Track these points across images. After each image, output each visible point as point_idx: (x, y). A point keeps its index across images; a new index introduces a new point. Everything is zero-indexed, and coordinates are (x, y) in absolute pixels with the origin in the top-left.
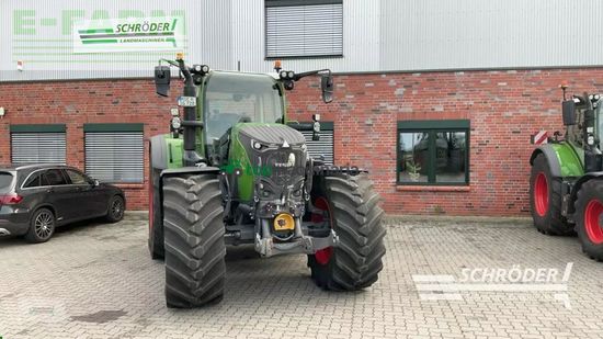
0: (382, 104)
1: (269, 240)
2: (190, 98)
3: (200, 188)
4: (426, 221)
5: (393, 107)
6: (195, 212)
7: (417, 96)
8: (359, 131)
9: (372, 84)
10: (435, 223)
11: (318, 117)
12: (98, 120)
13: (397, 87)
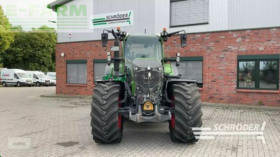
0: (229, 47)
1: (139, 115)
2: (116, 47)
3: (109, 88)
4: (251, 109)
5: (236, 48)
6: (104, 100)
7: (249, 43)
8: (216, 61)
9: (224, 37)
10: (256, 110)
11: (178, 54)
12: (99, 58)
13: (238, 37)
